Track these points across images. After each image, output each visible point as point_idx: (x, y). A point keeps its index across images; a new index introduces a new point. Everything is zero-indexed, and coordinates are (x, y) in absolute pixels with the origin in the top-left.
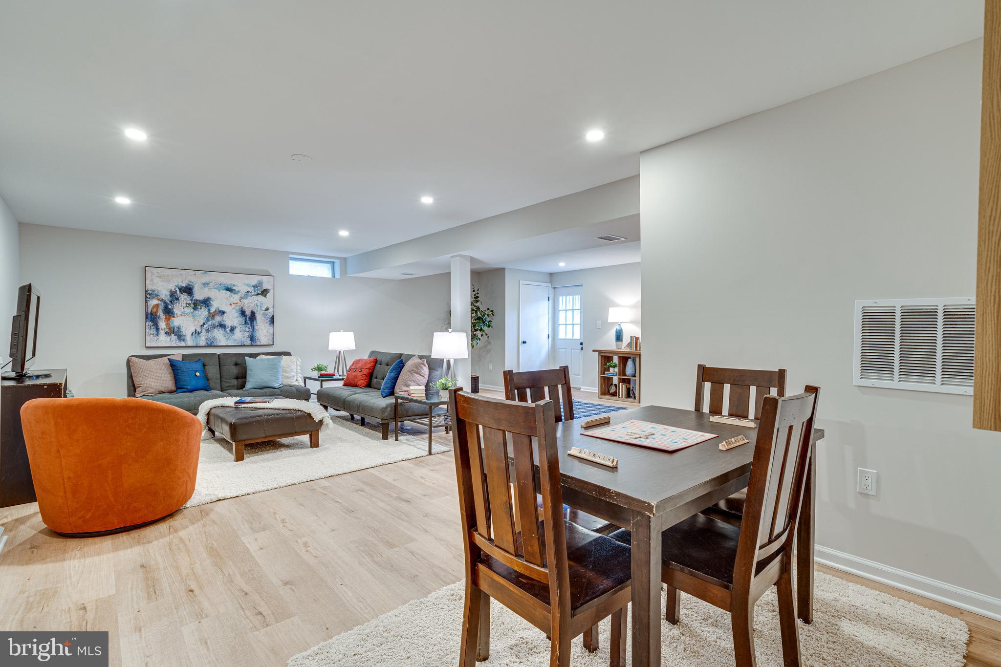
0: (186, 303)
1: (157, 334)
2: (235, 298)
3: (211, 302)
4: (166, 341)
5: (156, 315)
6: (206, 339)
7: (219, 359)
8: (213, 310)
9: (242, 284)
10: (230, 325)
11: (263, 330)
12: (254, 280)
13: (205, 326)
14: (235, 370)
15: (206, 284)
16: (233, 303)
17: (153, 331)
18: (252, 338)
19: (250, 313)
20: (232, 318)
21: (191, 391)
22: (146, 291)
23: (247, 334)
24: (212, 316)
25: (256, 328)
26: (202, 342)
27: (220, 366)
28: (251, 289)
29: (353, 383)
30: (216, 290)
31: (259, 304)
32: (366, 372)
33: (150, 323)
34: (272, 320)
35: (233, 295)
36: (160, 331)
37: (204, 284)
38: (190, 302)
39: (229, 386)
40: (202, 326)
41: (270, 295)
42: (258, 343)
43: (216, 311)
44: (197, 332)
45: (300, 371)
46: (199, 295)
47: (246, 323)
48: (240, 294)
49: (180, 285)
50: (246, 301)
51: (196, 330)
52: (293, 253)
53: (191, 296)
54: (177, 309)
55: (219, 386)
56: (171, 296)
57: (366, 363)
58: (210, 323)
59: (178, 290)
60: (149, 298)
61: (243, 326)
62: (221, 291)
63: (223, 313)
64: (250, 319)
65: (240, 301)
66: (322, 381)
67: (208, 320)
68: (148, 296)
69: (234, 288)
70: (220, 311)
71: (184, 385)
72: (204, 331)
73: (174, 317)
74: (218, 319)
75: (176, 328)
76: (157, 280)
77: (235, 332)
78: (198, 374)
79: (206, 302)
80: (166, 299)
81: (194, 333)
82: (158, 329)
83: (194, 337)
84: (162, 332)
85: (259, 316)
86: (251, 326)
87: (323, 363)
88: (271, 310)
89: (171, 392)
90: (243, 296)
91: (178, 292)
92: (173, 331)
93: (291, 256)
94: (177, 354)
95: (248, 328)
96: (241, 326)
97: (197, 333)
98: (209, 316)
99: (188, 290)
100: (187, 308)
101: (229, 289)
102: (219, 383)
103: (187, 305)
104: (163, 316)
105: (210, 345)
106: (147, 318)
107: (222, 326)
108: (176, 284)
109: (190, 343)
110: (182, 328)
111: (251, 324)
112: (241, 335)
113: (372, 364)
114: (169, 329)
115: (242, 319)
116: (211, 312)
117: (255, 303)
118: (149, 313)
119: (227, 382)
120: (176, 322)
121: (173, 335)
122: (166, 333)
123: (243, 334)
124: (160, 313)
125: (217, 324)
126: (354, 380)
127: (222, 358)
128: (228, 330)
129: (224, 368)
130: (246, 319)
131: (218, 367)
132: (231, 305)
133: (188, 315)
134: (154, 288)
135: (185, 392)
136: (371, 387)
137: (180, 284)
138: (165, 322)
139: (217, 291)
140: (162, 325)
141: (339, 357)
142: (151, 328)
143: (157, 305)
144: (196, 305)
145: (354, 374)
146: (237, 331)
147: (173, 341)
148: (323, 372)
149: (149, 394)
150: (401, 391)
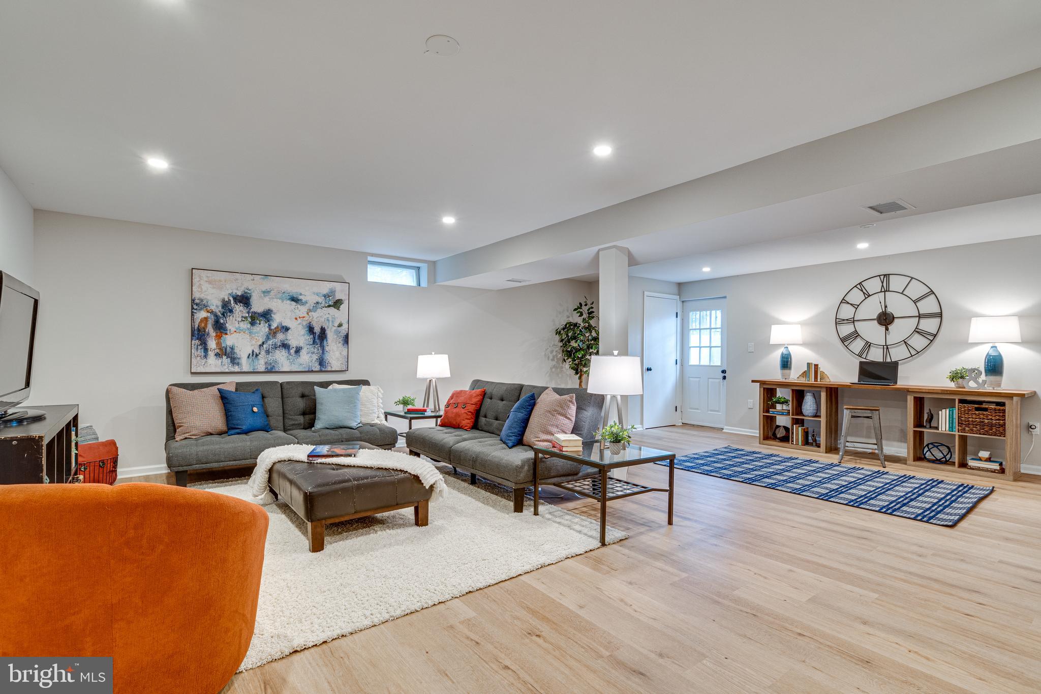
0: (242, 317)
1: (206, 356)
2: (302, 310)
3: (273, 315)
4: (216, 365)
5: (205, 331)
6: (266, 363)
7: (281, 388)
8: (274, 326)
9: (311, 292)
10: (294, 346)
11: (334, 352)
12: (325, 288)
13: (265, 346)
14: (301, 404)
15: (266, 293)
16: (300, 317)
17: (201, 352)
18: (321, 362)
19: (319, 330)
20: (298, 337)
21: (246, 432)
22: (193, 300)
23: (315, 357)
24: (273, 333)
25: (327, 348)
26: (262, 368)
27: (282, 398)
28: (321, 300)
29: (454, 423)
30: (278, 300)
31: (330, 319)
32: (472, 408)
33: (197, 342)
34: (346, 339)
35: (299, 306)
36: (210, 353)
37: (264, 292)
38: (247, 315)
39: (293, 425)
40: (261, 346)
41: (344, 307)
42: (329, 369)
43: (277, 327)
44: (255, 354)
45: (382, 406)
46: (258, 306)
47: (314, 342)
48: (307, 305)
49: (234, 293)
50: (314, 315)
51: (253, 351)
52: (373, 255)
53: (247, 307)
54: (232, 323)
55: (281, 425)
56: (223, 307)
57: (471, 397)
58: (270, 342)
59: (231, 299)
60: (196, 309)
61: (311, 346)
62: (285, 302)
63: (287, 329)
64: (319, 337)
65: (308, 314)
66: (411, 419)
67: (268, 338)
68: (195, 307)
69: (300, 297)
70: (283, 327)
71: (237, 425)
72: (263, 353)
73: (226, 334)
74: (280, 336)
75: (228, 349)
76: (205, 286)
77: (301, 353)
78: (255, 409)
79: (266, 315)
80: (217, 311)
81: (251, 355)
82: (206, 350)
83: (251, 360)
84: (211, 354)
85: (330, 334)
86: (321, 346)
87: (409, 395)
88: (345, 326)
89: (220, 434)
90: (311, 308)
91: (232, 302)
92: (227, 353)
93: (370, 258)
94: (229, 382)
95: (317, 350)
96: (308, 346)
97: (254, 355)
98: (270, 334)
99: (244, 300)
100: (242, 322)
101: (295, 299)
102: (282, 421)
103: (243, 319)
104: (213, 333)
105: (269, 371)
106: (193, 335)
107: (285, 346)
108: (230, 292)
109: (245, 368)
110: (236, 348)
111: (321, 344)
112: (308, 358)
113: (480, 398)
114: (221, 349)
115: (309, 338)
116: (273, 328)
117: (326, 317)
118: (196, 328)
119: (292, 419)
120: (229, 340)
121: (224, 357)
122: (217, 355)
123: (311, 357)
124: (210, 329)
125: (279, 344)
126: (455, 420)
127: (285, 387)
128: (292, 351)
129: (288, 401)
130: (314, 338)
131: (280, 400)
132: (296, 319)
133: (244, 332)
134: (202, 296)
135: (238, 434)
136: (478, 429)
137: (235, 291)
138: (215, 340)
139: (280, 301)
140: (212, 344)
141: (430, 388)
142: (197, 348)
143: (206, 319)
144: (254, 318)
145: (455, 410)
146: (303, 352)
147: (224, 365)
148: (410, 407)
149: (193, 437)
150: (538, 441)
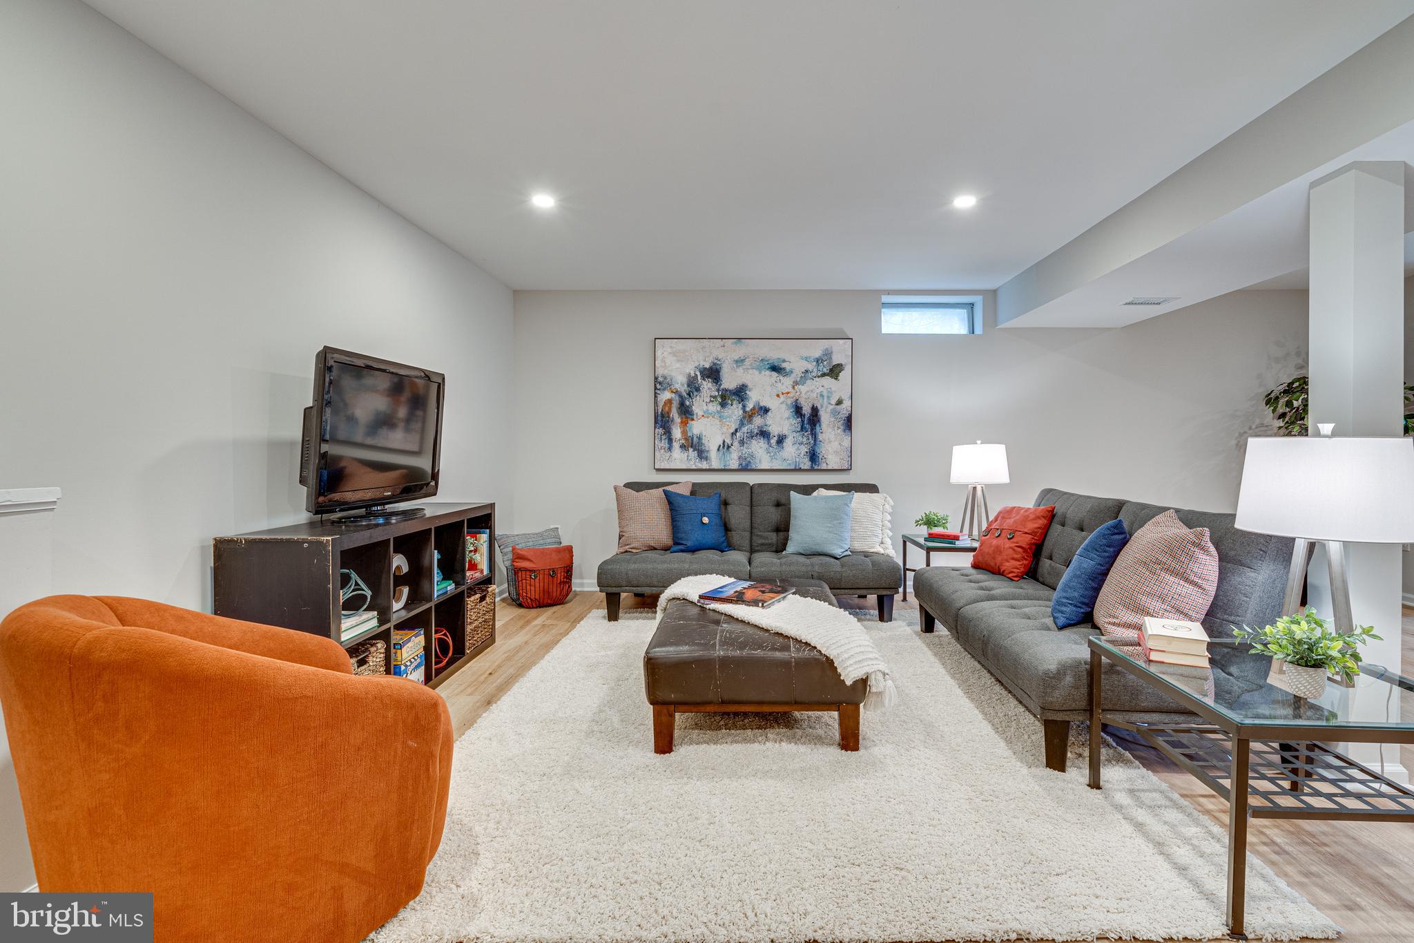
0: (711, 396)
1: (670, 449)
2: (786, 383)
3: (747, 392)
4: (681, 461)
5: (669, 417)
6: (740, 458)
7: (751, 493)
8: (750, 406)
9: (797, 357)
10: (776, 434)
11: (831, 439)
12: (816, 348)
13: (738, 434)
14: (774, 515)
15: (740, 362)
16: (783, 394)
17: (665, 444)
18: (813, 456)
19: (810, 411)
20: (781, 421)
21: (693, 550)
22: (656, 378)
23: (804, 449)
24: (748, 416)
25: (820, 437)
26: (734, 464)
27: (752, 506)
28: (811, 366)
29: (992, 564)
30: (754, 370)
31: (825, 394)
32: (1025, 540)
33: (661, 431)
34: (848, 423)
35: (781, 378)
36: (674, 444)
37: (737, 362)
38: (717, 394)
39: (762, 544)
40: (734, 434)
41: (844, 375)
42: (824, 466)
43: (754, 409)
44: (726, 445)
45: (889, 525)
46: (730, 381)
47: (803, 428)
48: (793, 375)
49: (701, 366)
50: (803, 389)
51: (724, 442)
52: (889, 292)
53: (717, 384)
54: (699, 406)
55: (746, 543)
56: (688, 386)
57: (1025, 519)
58: (745, 429)
59: (698, 373)
60: (659, 390)
61: (798, 434)
62: (763, 373)
63: (766, 410)
64: (809, 420)
65: (794, 388)
66: (929, 550)
67: (742, 424)
68: (658, 386)
69: (784, 365)
70: (761, 408)
71: (681, 539)
72: (736, 444)
73: (693, 420)
74: (758, 421)
75: (695, 439)
76: (670, 360)
77: (785, 444)
78: (706, 520)
79: (740, 393)
80: (683, 391)
81: (721, 447)
82: (670, 440)
83: (721, 453)
84: (676, 445)
85: (825, 417)
86: (812, 434)
87: (937, 510)
88: (847, 403)
89: (666, 549)
90: (798, 379)
91: (699, 377)
92: (694, 445)
93: (885, 299)
94: (683, 484)
95: (806, 439)
96: (795, 434)
97: (725, 447)
98: (744, 417)
99: (713, 373)
100: (711, 403)
101: (775, 369)
102: (748, 538)
103: (712, 399)
104: (677, 419)
105: (745, 468)
106: (656, 422)
107: (764, 434)
108: (697, 364)
109: (715, 464)
110: (704, 438)
111: (812, 430)
112: (794, 451)
113: (1042, 522)
114: (686, 439)
115: (796, 422)
116: (748, 409)
117: (818, 391)
118: (659, 413)
119: (761, 537)
120: (696, 427)
121: (691, 450)
122: (683, 447)
123: (798, 449)
124: (674, 414)
125: (756, 431)
126: (994, 558)
127: (756, 491)
128: (773, 441)
129: (759, 510)
130: (803, 421)
131: (748, 509)
132: (778, 396)
133: (713, 417)
134: (666, 372)
135: (682, 551)
136: (1037, 580)
137: (702, 363)
138: (680, 428)
139: (756, 372)
140: (677, 433)
141: (973, 498)
142: (661, 439)
143: (670, 401)
144: (725, 398)
145: (995, 542)
146: (788, 443)
147: (691, 460)
148: (938, 530)
149: (634, 551)
150: (1114, 624)
